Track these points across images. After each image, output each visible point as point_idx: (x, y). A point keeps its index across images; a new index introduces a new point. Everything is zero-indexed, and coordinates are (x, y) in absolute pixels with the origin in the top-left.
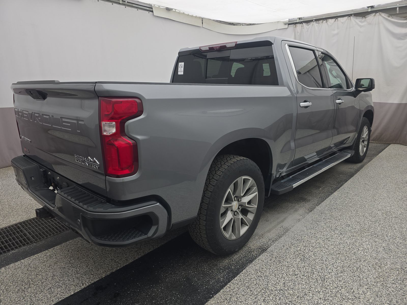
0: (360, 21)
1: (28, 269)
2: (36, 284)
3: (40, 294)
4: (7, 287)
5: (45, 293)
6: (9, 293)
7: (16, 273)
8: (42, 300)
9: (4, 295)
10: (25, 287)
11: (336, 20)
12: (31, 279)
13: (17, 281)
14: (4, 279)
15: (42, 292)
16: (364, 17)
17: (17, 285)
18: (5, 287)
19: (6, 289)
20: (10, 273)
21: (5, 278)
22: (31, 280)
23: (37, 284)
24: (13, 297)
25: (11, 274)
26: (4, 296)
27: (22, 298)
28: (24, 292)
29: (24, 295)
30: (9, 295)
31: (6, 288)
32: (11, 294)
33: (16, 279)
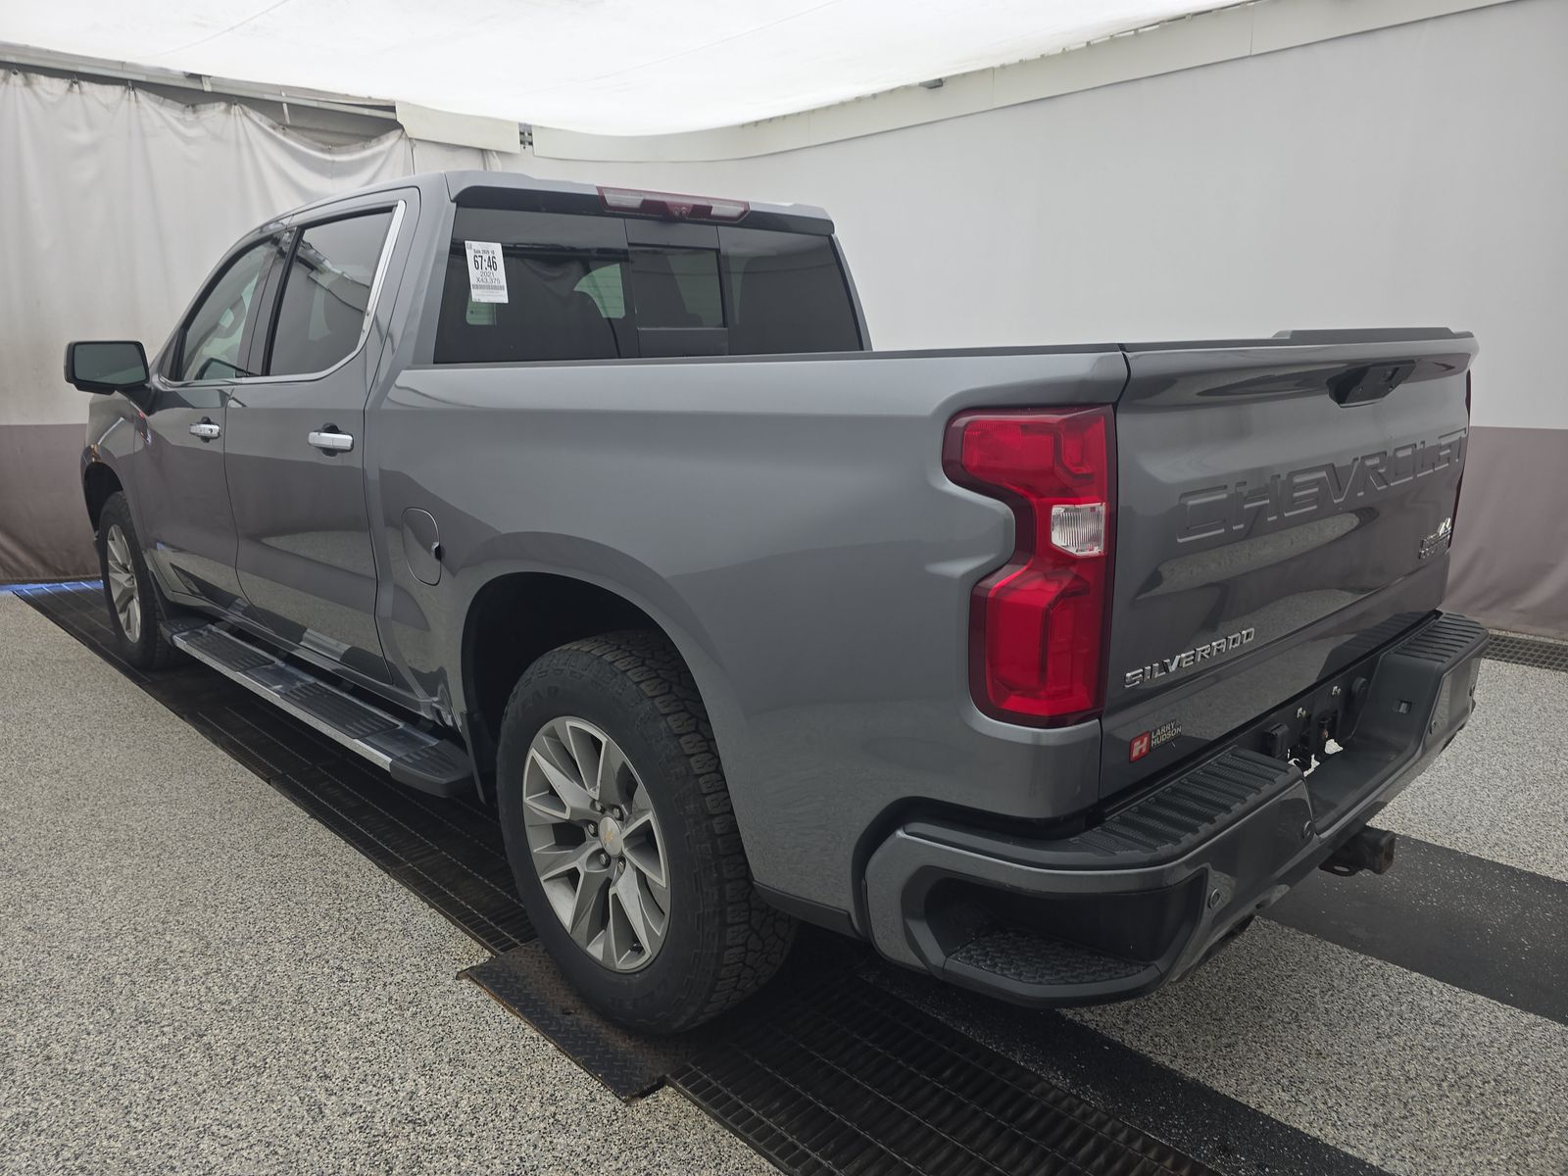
0: (178, 119)
1: (1405, 1118)
2: (1450, 1063)
3: (1473, 1036)
4: (1525, 1131)
5: (1461, 1026)
6: (1539, 1110)
7: (1450, 1141)
8: (1491, 1023)
9: (1557, 1118)
10: (1484, 1084)
11: (71, 86)
12: (1439, 1085)
13: (1478, 1119)
14: (1502, 1160)
15: (1463, 1035)
16: (193, 106)
17: (1494, 1108)
18: (1528, 1135)
19: (1534, 1128)
20: (1463, 1161)
21: (1496, 1160)
22: (1445, 1084)
23: (1446, 1059)
24: (1540, 1092)
25: (1467, 1154)
26: (1561, 1115)
27: (1526, 1068)
28: (1500, 1076)
29: (1511, 1068)
30: (1543, 1106)
31: (1529, 1131)
32: (1535, 1103)
33: (1472, 1128)
